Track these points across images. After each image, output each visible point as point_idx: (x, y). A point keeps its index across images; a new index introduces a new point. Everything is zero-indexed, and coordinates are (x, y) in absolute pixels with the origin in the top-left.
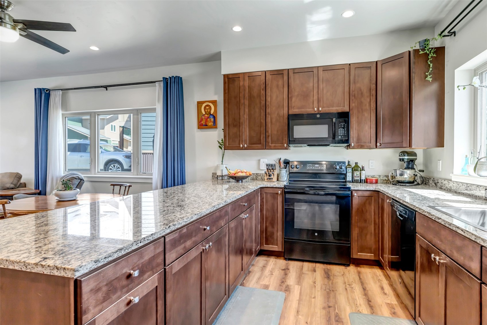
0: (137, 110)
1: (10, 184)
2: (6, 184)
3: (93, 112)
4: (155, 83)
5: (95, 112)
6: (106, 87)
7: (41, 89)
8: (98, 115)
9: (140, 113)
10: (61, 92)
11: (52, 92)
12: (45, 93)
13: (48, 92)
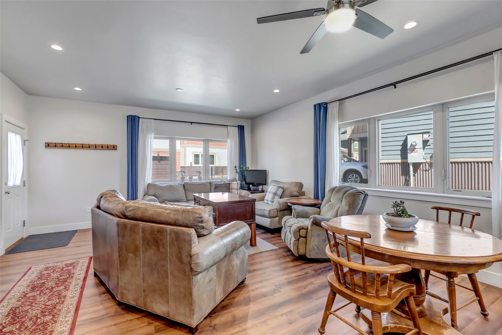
0: (443, 104)
1: (296, 193)
2: (294, 192)
3: (373, 118)
4: (493, 54)
5: (375, 118)
6: (394, 85)
7: (320, 103)
8: (378, 120)
9: (448, 108)
10: (338, 102)
11: (329, 104)
12: (324, 107)
13: (325, 106)
